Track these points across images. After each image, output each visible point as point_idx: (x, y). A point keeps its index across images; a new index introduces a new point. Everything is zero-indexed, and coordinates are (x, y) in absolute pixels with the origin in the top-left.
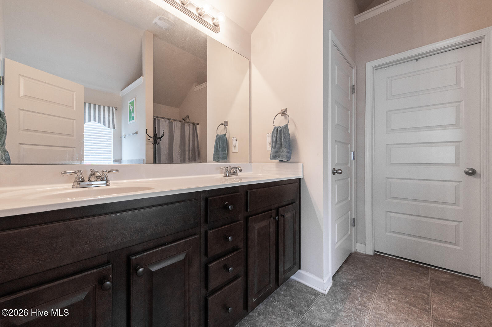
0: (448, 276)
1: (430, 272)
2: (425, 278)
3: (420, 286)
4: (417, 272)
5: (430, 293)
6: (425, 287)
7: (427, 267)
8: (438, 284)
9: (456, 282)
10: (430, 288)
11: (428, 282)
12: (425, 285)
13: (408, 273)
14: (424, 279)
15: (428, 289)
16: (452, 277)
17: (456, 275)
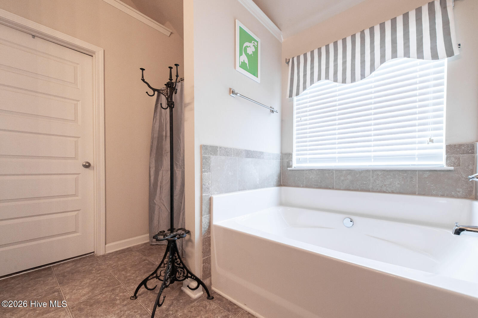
0: (71, 264)
1: (53, 269)
2: (50, 278)
3: (48, 289)
4: (40, 277)
5: (60, 289)
6: (53, 286)
7: (49, 268)
8: (64, 276)
9: (79, 265)
10: (59, 284)
11: (54, 280)
12: (53, 285)
13: (29, 284)
14: (49, 280)
15: (56, 286)
16: (74, 263)
17: (77, 260)
